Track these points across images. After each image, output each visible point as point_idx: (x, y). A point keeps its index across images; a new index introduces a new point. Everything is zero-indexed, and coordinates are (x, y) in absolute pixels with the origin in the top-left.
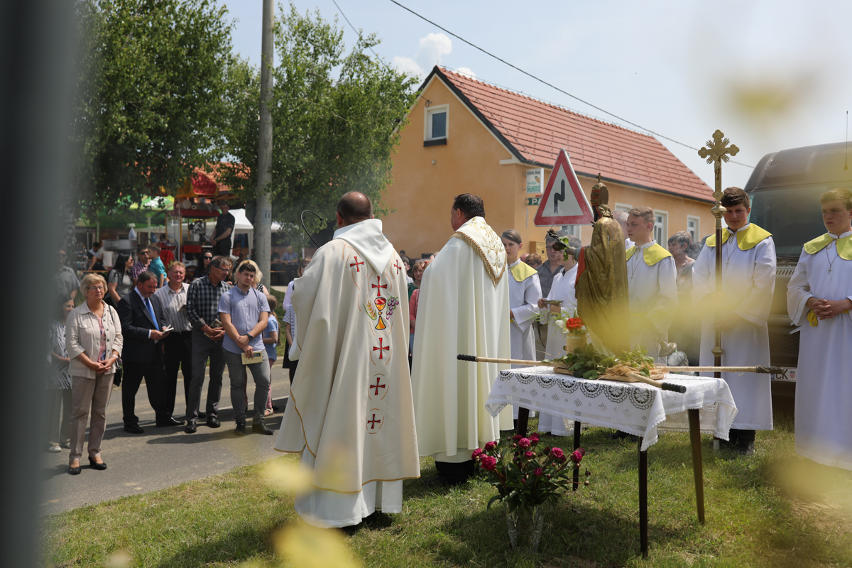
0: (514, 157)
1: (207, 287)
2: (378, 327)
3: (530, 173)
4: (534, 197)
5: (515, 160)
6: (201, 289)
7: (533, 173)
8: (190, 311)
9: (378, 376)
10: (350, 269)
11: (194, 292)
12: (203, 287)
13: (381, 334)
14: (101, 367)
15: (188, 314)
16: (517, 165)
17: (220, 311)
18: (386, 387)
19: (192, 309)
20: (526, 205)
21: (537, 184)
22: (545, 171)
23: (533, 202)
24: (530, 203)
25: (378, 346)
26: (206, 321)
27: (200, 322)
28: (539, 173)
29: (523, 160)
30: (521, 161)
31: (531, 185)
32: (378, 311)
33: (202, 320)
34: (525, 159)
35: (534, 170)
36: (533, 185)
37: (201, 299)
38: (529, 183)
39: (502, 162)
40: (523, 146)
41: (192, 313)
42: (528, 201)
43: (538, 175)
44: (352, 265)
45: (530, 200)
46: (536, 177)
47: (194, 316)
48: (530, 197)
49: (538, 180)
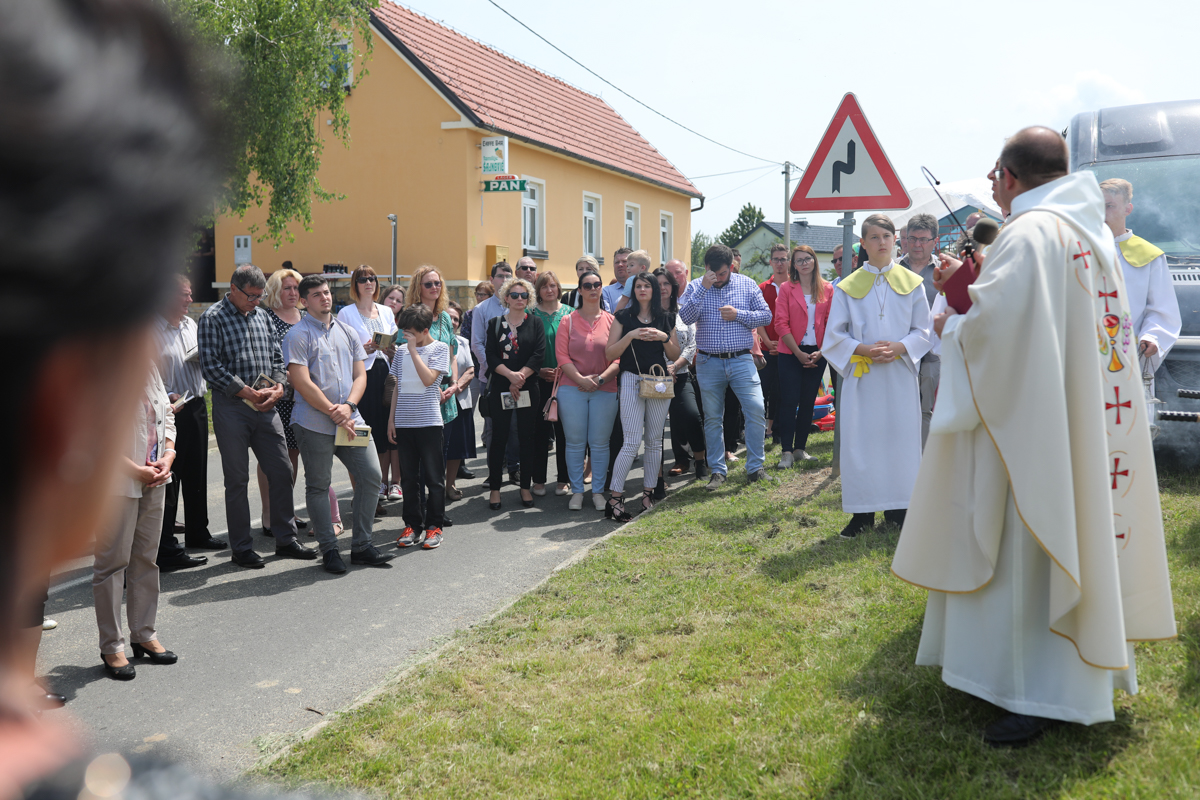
0: (464, 118)
1: (234, 318)
2: (1112, 368)
3: (488, 144)
4: (494, 179)
5: (465, 123)
6: (225, 325)
7: (492, 143)
8: (211, 367)
9: (1116, 456)
10: (1073, 263)
11: (214, 331)
12: (226, 320)
13: (1116, 379)
14: (157, 475)
15: (210, 372)
16: (468, 130)
17: (293, 361)
18: (1130, 473)
19: (215, 363)
20: (481, 191)
21: (499, 160)
22: (510, 144)
23: (492, 187)
24: (487, 189)
25: (1114, 402)
26: (243, 379)
27: (236, 384)
28: (501, 143)
29: (481, 124)
30: (476, 125)
31: (490, 162)
32: (1109, 339)
33: (237, 379)
34: (482, 121)
35: (494, 140)
36: (493, 162)
37: (231, 343)
38: (486, 159)
39: (446, 125)
40: (478, 104)
41: (217, 369)
42: (484, 186)
43: (500, 147)
44: (1076, 257)
45: (487, 184)
46: (497, 149)
47: (222, 375)
48: (487, 179)
49: (500, 154)
